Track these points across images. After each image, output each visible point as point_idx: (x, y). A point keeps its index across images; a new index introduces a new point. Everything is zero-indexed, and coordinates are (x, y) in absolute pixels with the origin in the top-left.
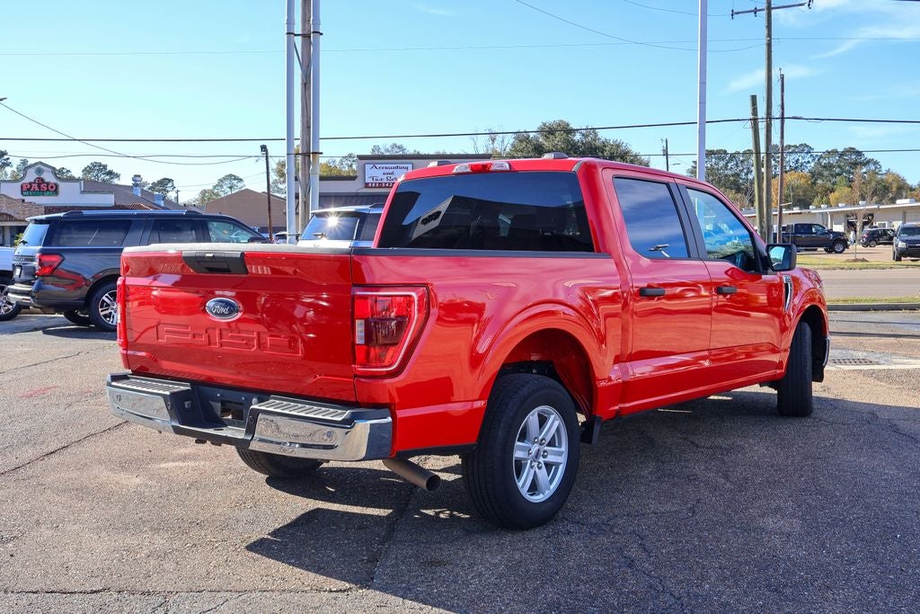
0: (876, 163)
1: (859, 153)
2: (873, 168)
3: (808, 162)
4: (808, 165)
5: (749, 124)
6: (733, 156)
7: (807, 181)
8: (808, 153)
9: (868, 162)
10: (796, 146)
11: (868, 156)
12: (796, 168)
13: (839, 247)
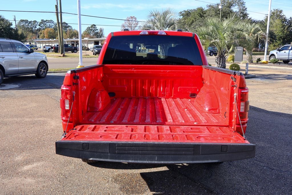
0: (71, 27)
1: (67, 24)
2: (70, 28)
3: (53, 25)
4: (53, 26)
5: (55, 14)
6: (30, 22)
7: (53, 31)
8: (53, 23)
9: (69, 26)
10: (49, 20)
11: (69, 25)
12: (50, 27)
13: (75, 51)
